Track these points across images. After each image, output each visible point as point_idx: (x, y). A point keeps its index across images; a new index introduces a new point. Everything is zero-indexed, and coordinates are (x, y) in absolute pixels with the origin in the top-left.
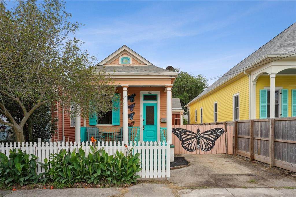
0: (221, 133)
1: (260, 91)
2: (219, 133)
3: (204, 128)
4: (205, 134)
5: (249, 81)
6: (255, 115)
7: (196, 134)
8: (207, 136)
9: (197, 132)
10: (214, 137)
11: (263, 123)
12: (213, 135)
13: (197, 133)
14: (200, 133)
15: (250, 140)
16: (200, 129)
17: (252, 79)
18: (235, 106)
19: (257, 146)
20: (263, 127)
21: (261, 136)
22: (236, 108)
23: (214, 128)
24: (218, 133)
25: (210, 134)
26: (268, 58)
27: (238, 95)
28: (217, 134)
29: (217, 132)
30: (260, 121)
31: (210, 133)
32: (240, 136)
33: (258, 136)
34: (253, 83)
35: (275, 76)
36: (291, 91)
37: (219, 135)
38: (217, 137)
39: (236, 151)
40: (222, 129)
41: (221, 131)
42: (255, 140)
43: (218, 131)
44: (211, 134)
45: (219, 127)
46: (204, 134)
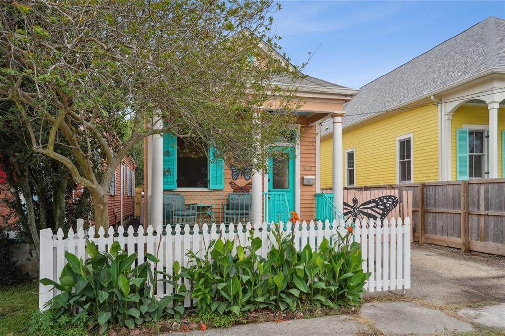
0: (392, 204)
1: (458, 131)
2: (390, 204)
3: (365, 197)
4: (366, 206)
5: (440, 113)
6: (450, 174)
7: (352, 207)
8: (370, 211)
9: (353, 203)
10: (381, 212)
11: (490, 186)
12: (378, 208)
13: (353, 205)
14: (358, 206)
15: (462, 215)
16: (357, 198)
17: (445, 110)
18: (402, 157)
19: (475, 226)
20: (491, 193)
21: (487, 208)
22: (403, 161)
23: (382, 196)
24: (388, 205)
25: (374, 207)
26: (493, 73)
27: (410, 138)
28: (386, 207)
29: (387, 203)
30: (484, 183)
31: (373, 204)
32: (430, 208)
33: (479, 208)
34: (447, 117)
35: (497, 106)
36: (502, 134)
37: (390, 208)
38: (386, 211)
39: (423, 236)
40: (393, 197)
41: (393, 202)
42: (470, 216)
43: (388, 201)
44: (376, 206)
45: (390, 195)
46: (364, 207)
